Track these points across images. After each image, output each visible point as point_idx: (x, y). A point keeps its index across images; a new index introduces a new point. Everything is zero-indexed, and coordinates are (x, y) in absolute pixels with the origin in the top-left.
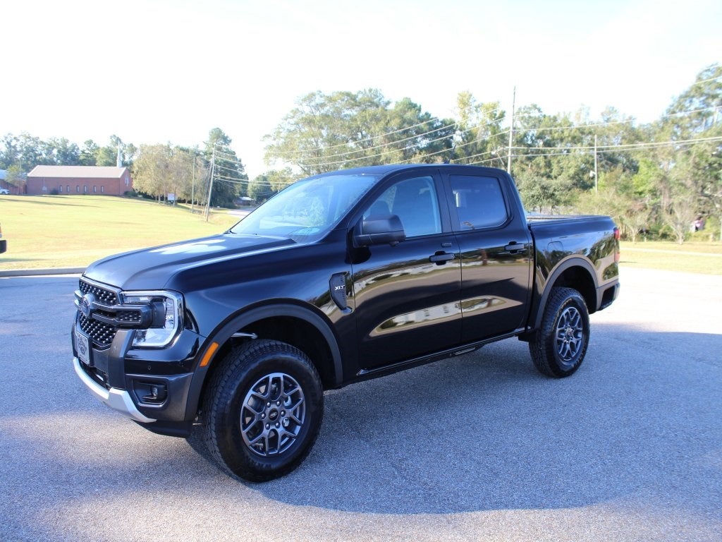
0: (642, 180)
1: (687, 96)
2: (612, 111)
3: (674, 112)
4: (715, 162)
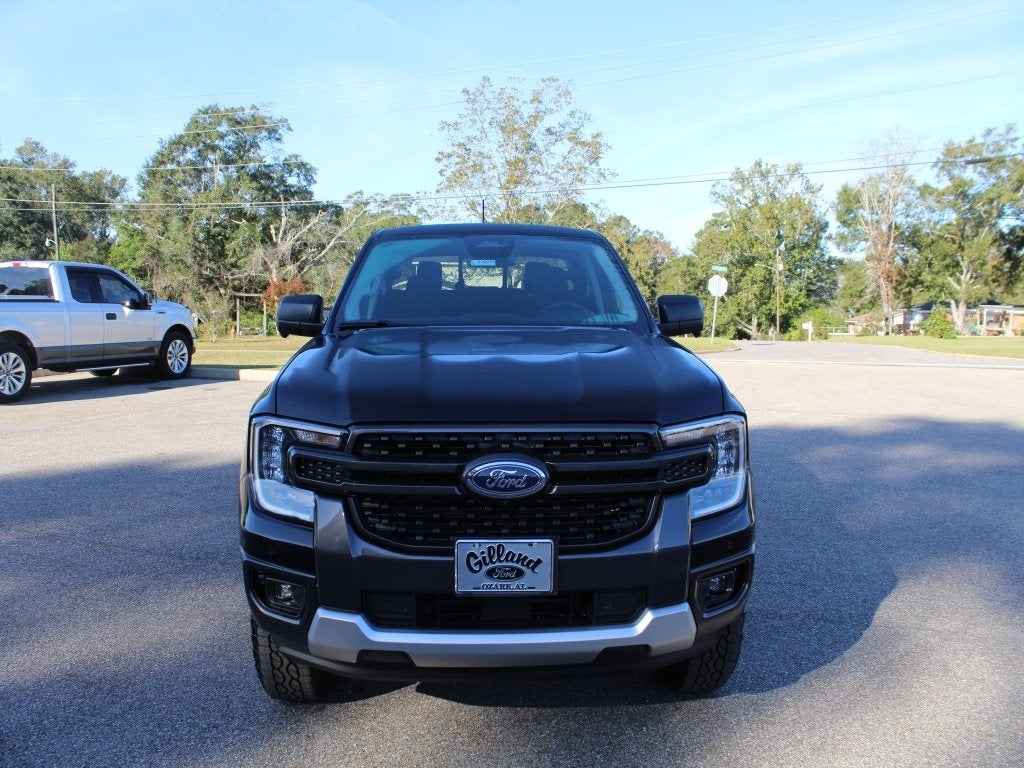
0: (122, 255)
1: (179, 143)
2: (36, 147)
3: (163, 163)
4: (219, 234)
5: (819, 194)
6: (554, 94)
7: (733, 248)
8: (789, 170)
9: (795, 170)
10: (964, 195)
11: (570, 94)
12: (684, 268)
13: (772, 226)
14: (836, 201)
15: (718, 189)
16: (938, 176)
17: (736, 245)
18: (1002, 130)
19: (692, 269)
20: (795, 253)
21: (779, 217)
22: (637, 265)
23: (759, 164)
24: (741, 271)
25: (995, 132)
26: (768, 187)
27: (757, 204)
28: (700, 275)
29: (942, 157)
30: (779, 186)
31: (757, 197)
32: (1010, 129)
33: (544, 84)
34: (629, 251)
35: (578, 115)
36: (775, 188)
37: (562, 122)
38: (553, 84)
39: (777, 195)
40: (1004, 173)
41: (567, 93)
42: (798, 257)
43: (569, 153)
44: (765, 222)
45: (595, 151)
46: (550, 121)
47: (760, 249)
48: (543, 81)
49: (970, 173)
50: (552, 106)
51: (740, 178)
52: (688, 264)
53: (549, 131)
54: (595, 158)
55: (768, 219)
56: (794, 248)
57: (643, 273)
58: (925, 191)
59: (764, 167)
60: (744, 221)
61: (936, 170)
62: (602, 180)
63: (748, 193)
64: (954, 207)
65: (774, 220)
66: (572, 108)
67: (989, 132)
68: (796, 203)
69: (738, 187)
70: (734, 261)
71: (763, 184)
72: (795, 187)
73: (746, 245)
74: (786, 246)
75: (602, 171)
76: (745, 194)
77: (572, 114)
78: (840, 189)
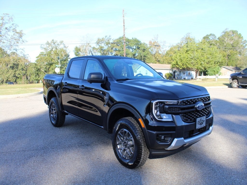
5: (67, 48)
6: (8, 18)
7: (47, 61)
8: (60, 42)
9: (62, 42)
10: (102, 50)
11: (13, 19)
12: (35, 66)
13: (57, 56)
14: (74, 50)
15: (42, 46)
16: (96, 45)
17: (48, 60)
18: (108, 36)
19: (36, 66)
20: (62, 62)
21: (58, 53)
22: (21, 65)
23: (53, 40)
24: (49, 66)
25: (107, 37)
26: (55, 46)
27: (53, 50)
28: (39, 67)
29: (97, 41)
30: (58, 46)
31: (53, 48)
32: (110, 36)
33: (4, 15)
34: (19, 62)
35: (14, 25)
36: (57, 46)
37: (10, 26)
38: (7, 15)
39: (57, 48)
40: (110, 45)
41: (12, 18)
42: (63, 63)
43: (14, 35)
44: (55, 54)
45: (21, 35)
46: (7, 26)
47: (54, 61)
48: (4, 14)
49: (103, 45)
50: (7, 21)
51: (48, 43)
52: (36, 65)
53: (6, 28)
54: (21, 37)
55: (56, 54)
56: (62, 61)
57: (23, 67)
58: (94, 48)
59: (54, 41)
60: (49, 54)
61: (96, 44)
62: (23, 43)
63: (50, 47)
64: (100, 52)
65: (57, 54)
66: (13, 23)
67: (106, 36)
68: (62, 50)
69: (48, 46)
70: (47, 64)
71: (54, 45)
72: (62, 46)
73: (50, 60)
74: (60, 60)
75: (23, 40)
76: (50, 48)
77: (13, 24)
78: (75, 47)
